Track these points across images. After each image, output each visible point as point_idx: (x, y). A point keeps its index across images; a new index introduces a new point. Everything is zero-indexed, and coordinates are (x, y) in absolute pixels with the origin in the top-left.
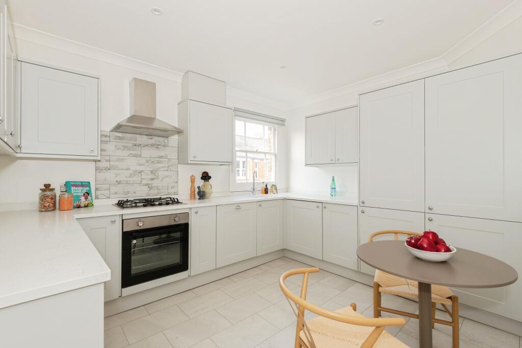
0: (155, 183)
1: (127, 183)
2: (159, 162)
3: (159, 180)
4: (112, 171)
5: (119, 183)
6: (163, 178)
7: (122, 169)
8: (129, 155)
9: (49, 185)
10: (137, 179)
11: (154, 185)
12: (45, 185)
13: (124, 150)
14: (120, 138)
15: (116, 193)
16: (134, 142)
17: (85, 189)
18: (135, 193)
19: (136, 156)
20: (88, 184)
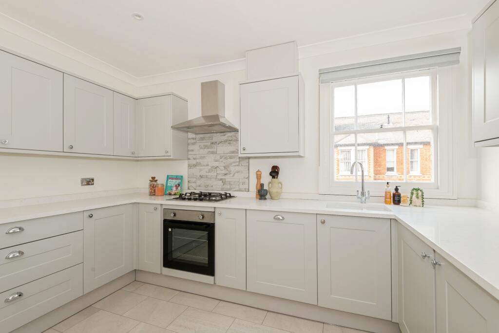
0: (228, 178)
1: (207, 177)
2: (231, 158)
3: (231, 175)
4: (197, 167)
5: (201, 177)
6: (235, 173)
7: (204, 166)
8: (208, 152)
9: (155, 178)
10: (213, 174)
11: (227, 180)
12: (152, 178)
13: (205, 148)
14: (202, 139)
15: (200, 186)
16: (210, 141)
17: (178, 181)
18: (212, 186)
19: (213, 153)
20: (181, 178)
